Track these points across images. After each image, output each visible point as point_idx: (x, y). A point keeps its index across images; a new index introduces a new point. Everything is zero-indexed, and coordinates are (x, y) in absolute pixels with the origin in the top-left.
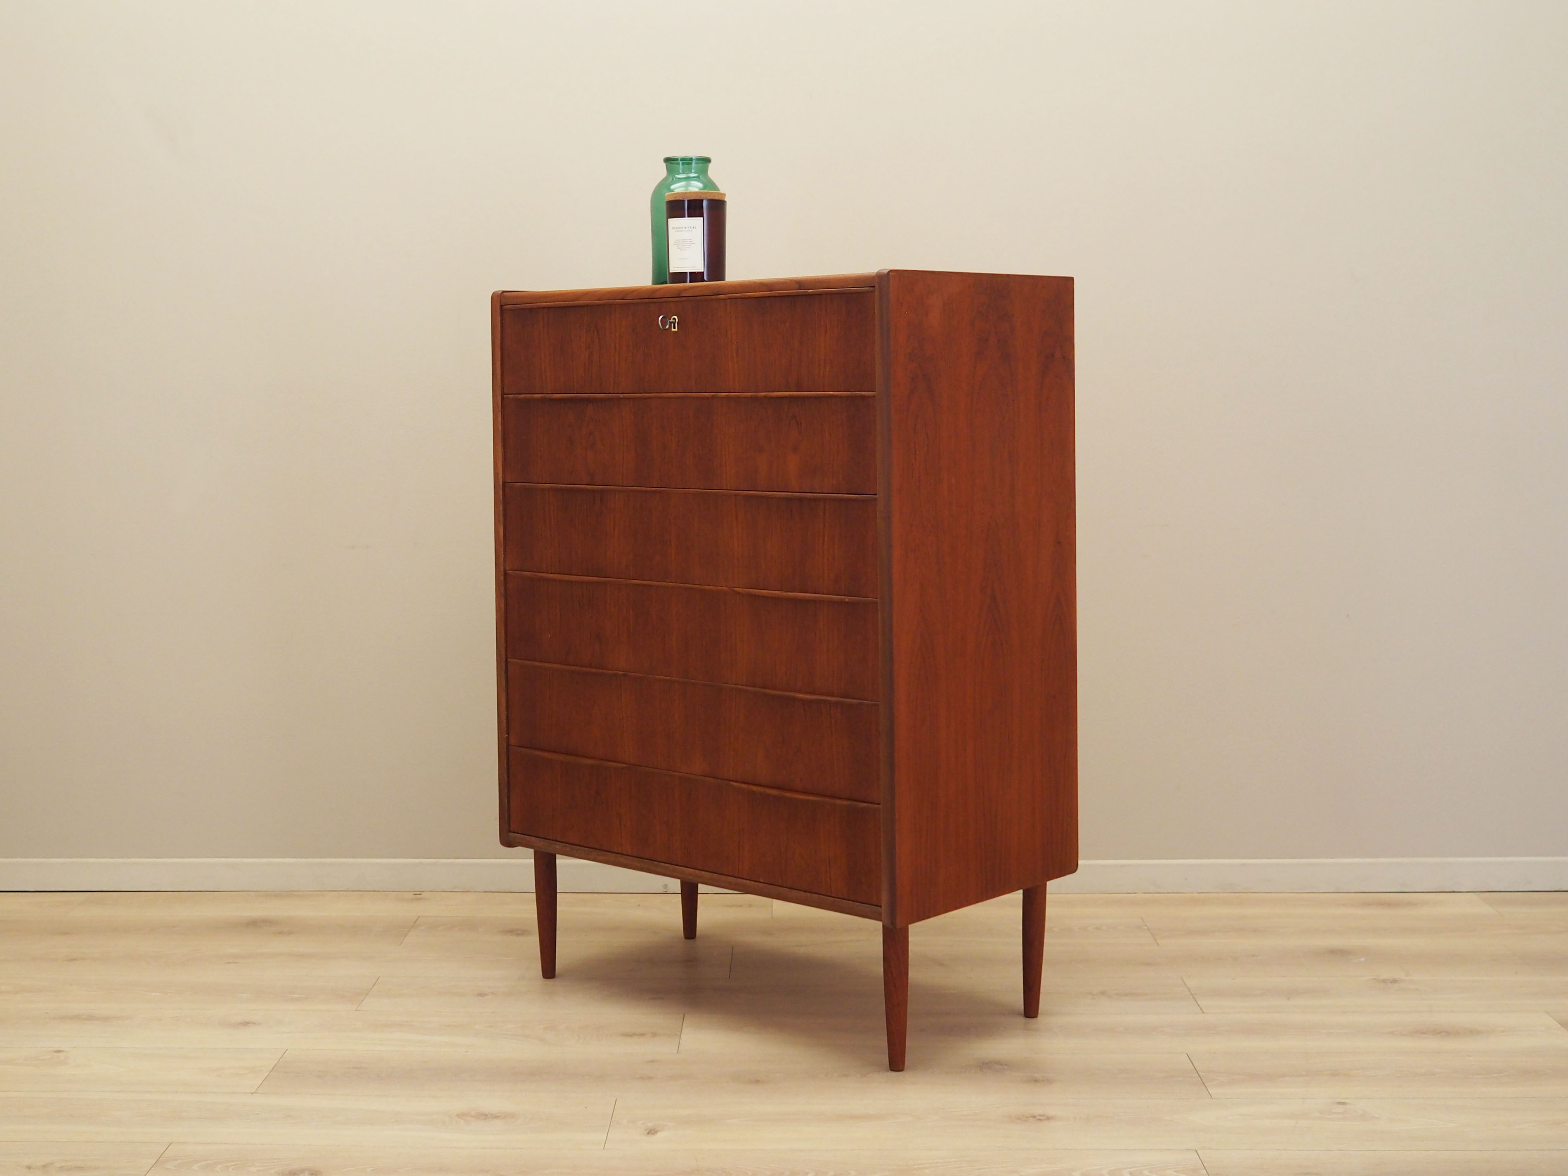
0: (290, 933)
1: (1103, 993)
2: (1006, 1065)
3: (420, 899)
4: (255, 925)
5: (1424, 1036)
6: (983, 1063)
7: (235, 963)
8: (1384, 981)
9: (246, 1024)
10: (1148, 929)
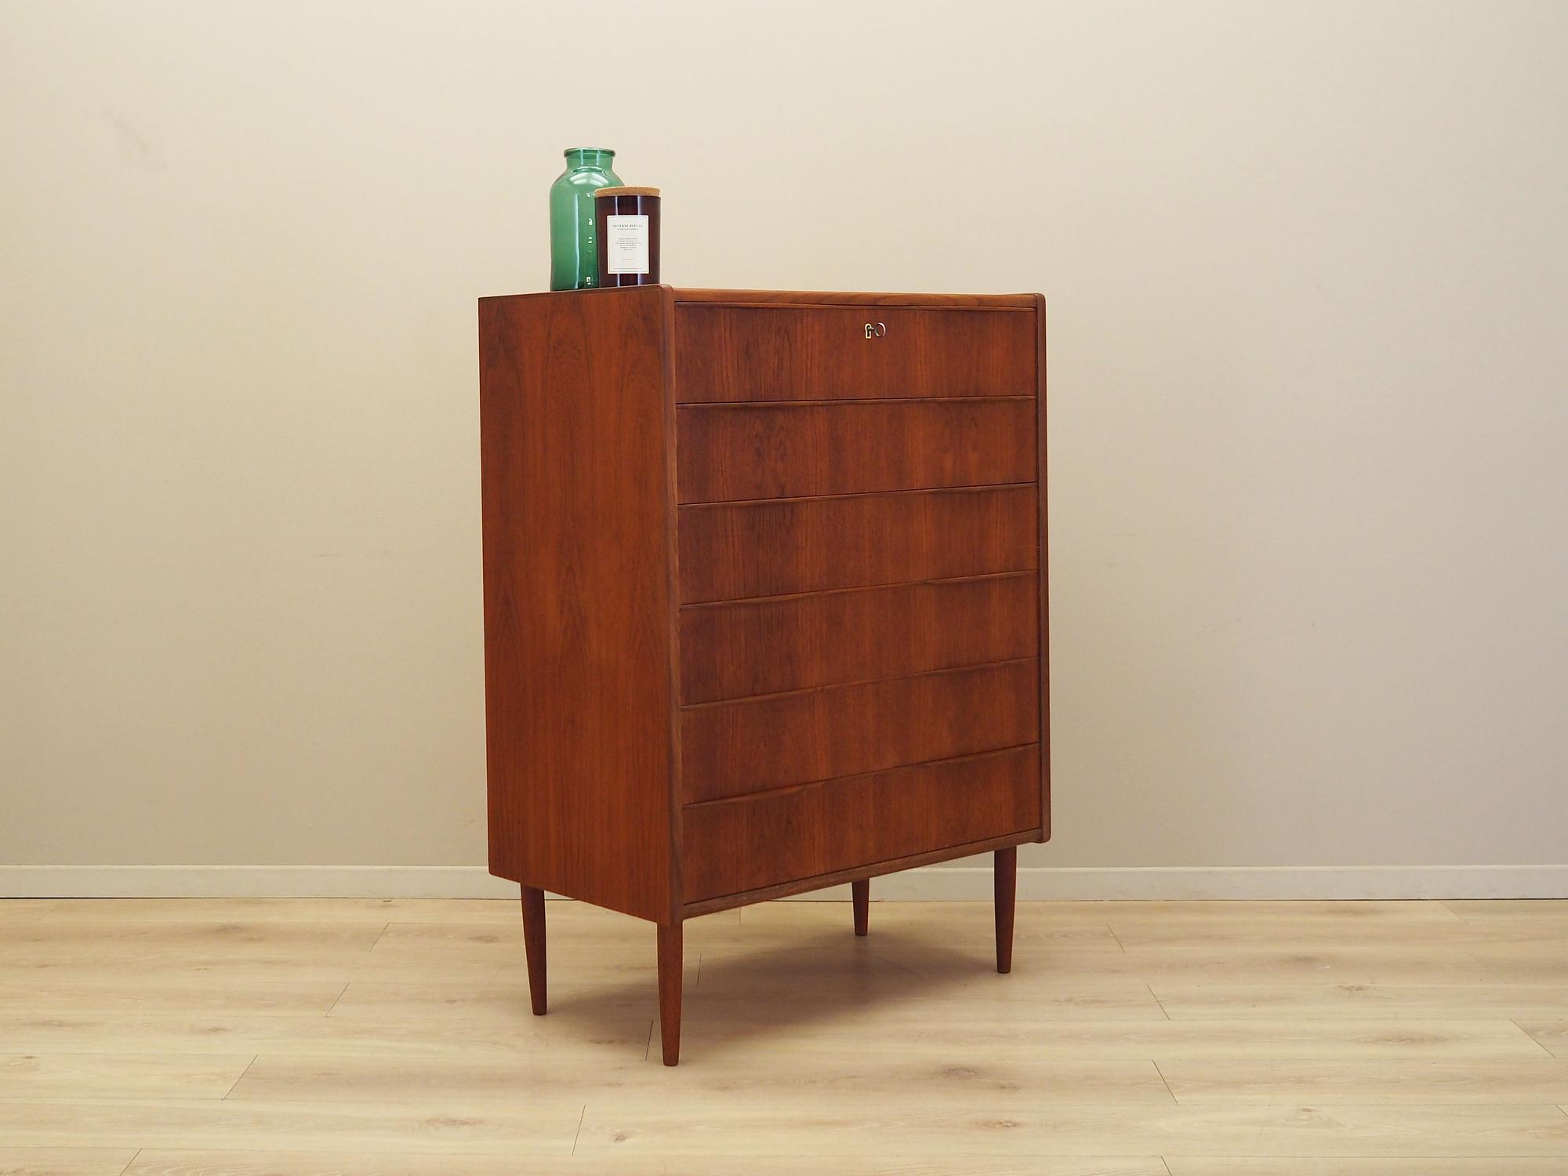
0: (260, 940)
1: (1069, 1000)
2: (973, 1071)
3: (390, 905)
4: (224, 932)
5: (1391, 1043)
6: (949, 1070)
7: (205, 969)
8: (1348, 989)
9: (216, 1030)
10: (1114, 937)
